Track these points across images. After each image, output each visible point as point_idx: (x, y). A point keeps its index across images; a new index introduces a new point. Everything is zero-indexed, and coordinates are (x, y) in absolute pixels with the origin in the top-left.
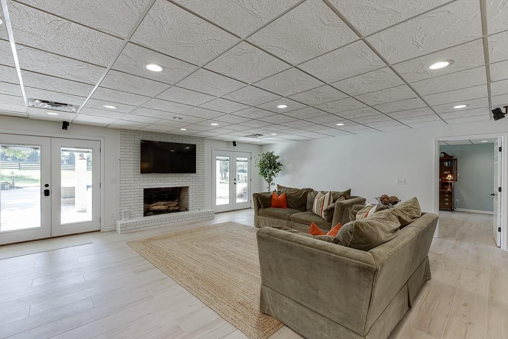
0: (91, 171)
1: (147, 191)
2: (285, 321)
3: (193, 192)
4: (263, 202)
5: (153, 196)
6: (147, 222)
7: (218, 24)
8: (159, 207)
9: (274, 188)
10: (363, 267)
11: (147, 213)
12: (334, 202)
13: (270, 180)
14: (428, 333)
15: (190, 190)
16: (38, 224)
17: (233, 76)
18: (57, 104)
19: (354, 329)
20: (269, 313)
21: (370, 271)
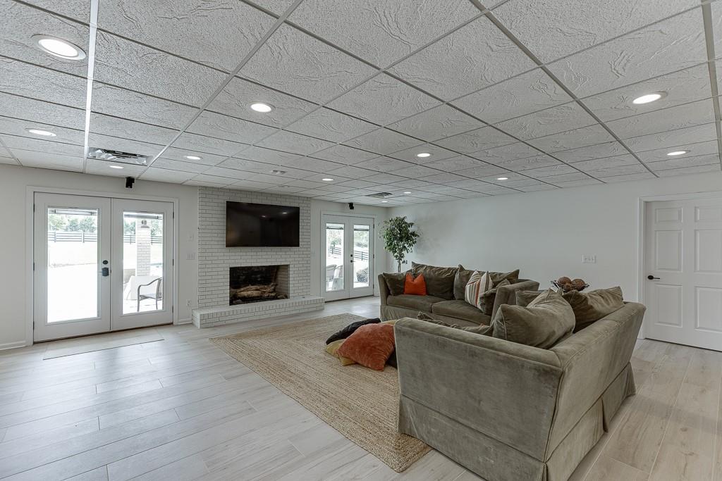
0: (162, 244)
1: (233, 271)
2: (434, 443)
3: (296, 272)
4: (392, 287)
5: (241, 277)
6: (235, 313)
7: (353, 53)
8: (249, 293)
9: (406, 268)
10: (544, 370)
11: (234, 300)
12: (494, 287)
13: (400, 257)
14: (633, 465)
15: (291, 269)
16: (94, 314)
17: (363, 116)
18: (125, 155)
19: (530, 453)
20: (411, 433)
21: (553, 374)
